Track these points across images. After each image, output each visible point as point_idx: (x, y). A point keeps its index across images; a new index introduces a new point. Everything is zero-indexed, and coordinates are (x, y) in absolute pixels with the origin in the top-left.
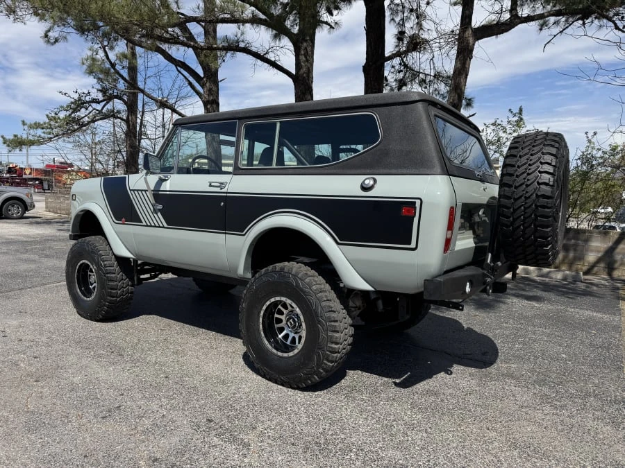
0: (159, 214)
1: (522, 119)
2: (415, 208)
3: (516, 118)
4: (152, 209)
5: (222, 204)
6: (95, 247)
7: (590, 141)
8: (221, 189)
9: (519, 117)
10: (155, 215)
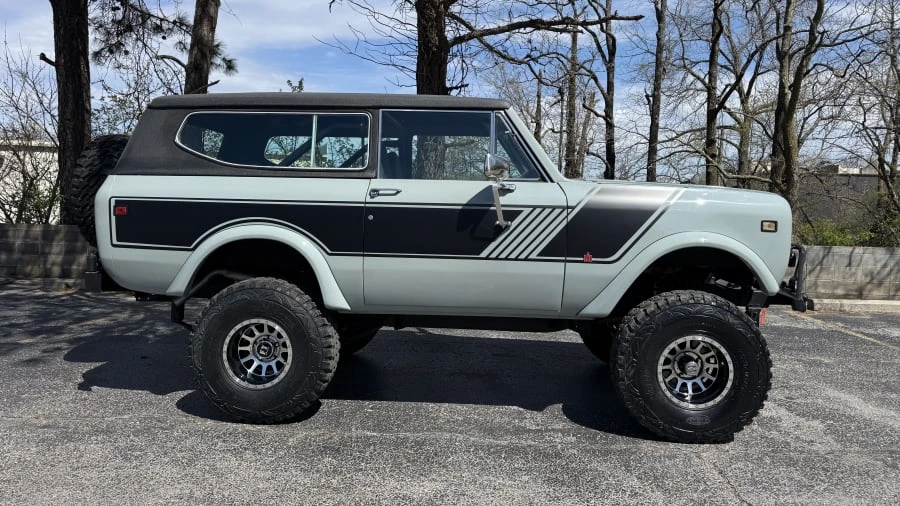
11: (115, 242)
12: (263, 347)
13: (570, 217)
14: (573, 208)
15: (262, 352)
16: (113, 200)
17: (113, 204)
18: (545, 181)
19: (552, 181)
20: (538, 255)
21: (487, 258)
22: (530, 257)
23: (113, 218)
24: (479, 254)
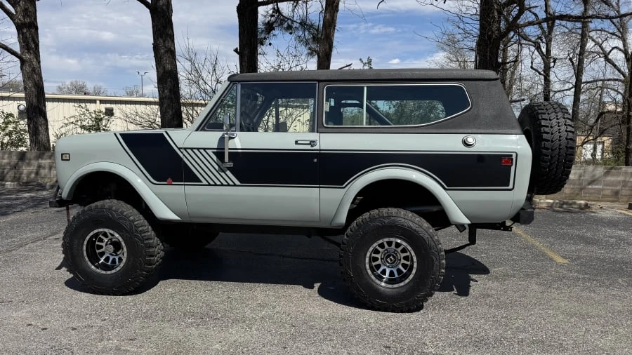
0: (228, 173)
2: (512, 159)
4: (217, 167)
5: (315, 160)
6: (122, 213)
8: (312, 146)
10: (223, 174)
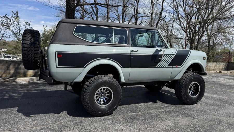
1: (18, 16)
3: (15, 16)
7: (45, 29)
9: (17, 15)
11: (57, 66)
12: (102, 95)
13: (173, 57)
14: (174, 55)
15: (102, 96)
16: (57, 53)
17: (57, 54)
18: (167, 48)
19: (168, 48)
20: (168, 66)
21: (157, 67)
22: (166, 67)
23: (57, 59)
24: (156, 66)
